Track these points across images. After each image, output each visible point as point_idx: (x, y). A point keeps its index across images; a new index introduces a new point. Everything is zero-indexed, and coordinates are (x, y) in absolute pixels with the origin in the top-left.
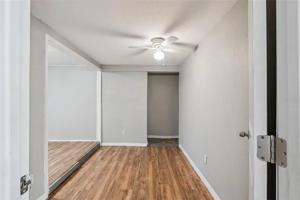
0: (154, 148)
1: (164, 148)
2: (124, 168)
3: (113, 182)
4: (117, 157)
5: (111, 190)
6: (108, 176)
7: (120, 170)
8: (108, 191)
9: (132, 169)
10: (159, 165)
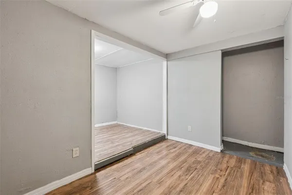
0: (231, 157)
1: (249, 161)
2: (172, 170)
3: (148, 183)
4: (174, 154)
5: (139, 192)
6: (149, 173)
7: (165, 171)
8: (135, 191)
9: (180, 176)
10: (224, 186)
